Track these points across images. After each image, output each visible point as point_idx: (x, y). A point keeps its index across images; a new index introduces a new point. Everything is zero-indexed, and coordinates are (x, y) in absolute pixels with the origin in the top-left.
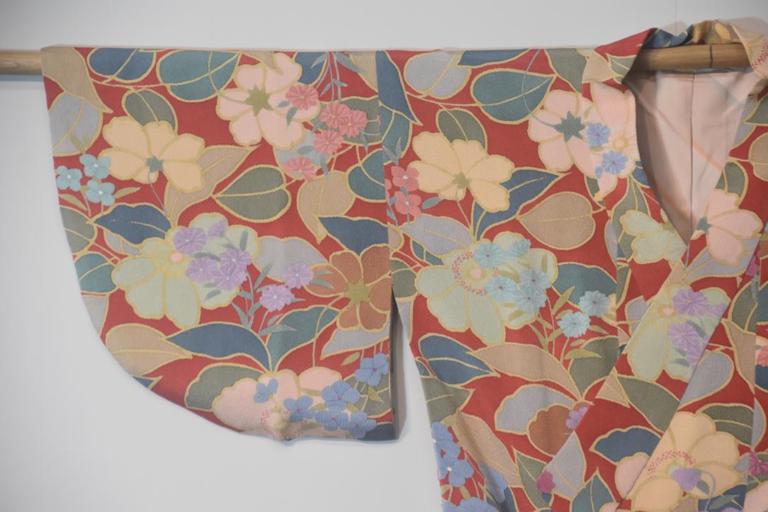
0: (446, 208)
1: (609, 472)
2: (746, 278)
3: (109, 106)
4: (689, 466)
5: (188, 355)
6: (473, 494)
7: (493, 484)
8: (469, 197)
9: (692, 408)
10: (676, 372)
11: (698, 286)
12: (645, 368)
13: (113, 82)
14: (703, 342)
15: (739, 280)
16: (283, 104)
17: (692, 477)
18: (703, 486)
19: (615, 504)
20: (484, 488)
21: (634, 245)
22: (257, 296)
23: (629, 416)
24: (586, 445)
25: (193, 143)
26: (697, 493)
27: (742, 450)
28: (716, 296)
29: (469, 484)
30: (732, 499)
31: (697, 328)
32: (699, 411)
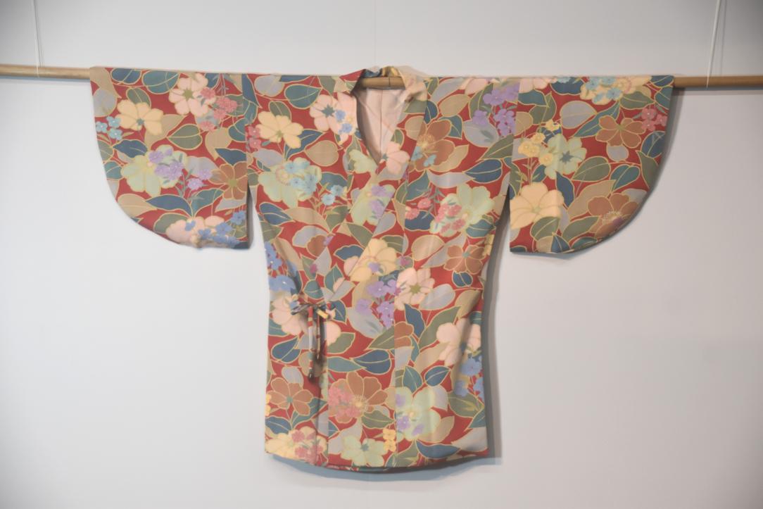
0: (272, 146)
1: (341, 265)
2: (402, 181)
3: (120, 94)
4: (375, 262)
5: (154, 208)
6: (282, 273)
7: (291, 269)
8: (283, 141)
9: (378, 237)
10: (372, 221)
11: (382, 184)
12: (358, 220)
13: (122, 84)
14: (383, 208)
15: (399, 182)
16: (199, 97)
17: (376, 266)
18: (381, 271)
19: (344, 278)
20: (287, 271)
21: (355, 165)
22: (187, 183)
23: (350, 240)
24: (332, 252)
25: (158, 113)
26: (379, 273)
27: (398, 255)
28: (390, 189)
29: (280, 269)
30: (393, 276)
31: (381, 202)
32: (381, 238)
